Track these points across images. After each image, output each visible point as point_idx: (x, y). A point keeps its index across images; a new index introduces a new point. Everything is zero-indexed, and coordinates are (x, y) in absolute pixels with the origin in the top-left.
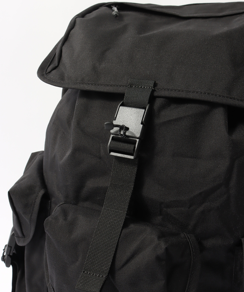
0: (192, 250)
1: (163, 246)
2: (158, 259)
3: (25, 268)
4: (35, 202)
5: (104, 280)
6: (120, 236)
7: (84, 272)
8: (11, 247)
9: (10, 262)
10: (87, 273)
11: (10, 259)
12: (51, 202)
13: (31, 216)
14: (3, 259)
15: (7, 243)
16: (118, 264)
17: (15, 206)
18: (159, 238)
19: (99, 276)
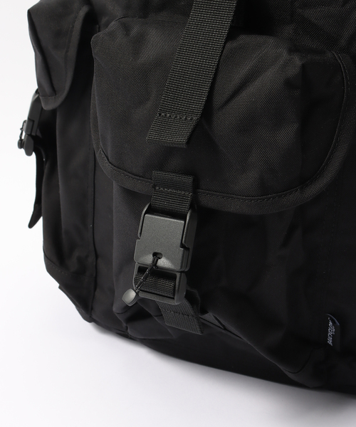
0: (346, 77)
1: (297, 61)
2: (289, 84)
3: (58, 149)
4: (73, 27)
5: (194, 123)
6: (222, 51)
7: (160, 114)
8: (33, 121)
9: (32, 147)
10: (166, 115)
11: (32, 142)
12: (99, 28)
13: (67, 52)
14: (21, 144)
15: (25, 117)
16: (218, 100)
17: (40, 36)
18: (291, 51)
19: (186, 119)
